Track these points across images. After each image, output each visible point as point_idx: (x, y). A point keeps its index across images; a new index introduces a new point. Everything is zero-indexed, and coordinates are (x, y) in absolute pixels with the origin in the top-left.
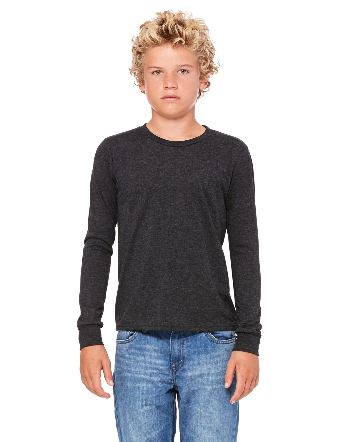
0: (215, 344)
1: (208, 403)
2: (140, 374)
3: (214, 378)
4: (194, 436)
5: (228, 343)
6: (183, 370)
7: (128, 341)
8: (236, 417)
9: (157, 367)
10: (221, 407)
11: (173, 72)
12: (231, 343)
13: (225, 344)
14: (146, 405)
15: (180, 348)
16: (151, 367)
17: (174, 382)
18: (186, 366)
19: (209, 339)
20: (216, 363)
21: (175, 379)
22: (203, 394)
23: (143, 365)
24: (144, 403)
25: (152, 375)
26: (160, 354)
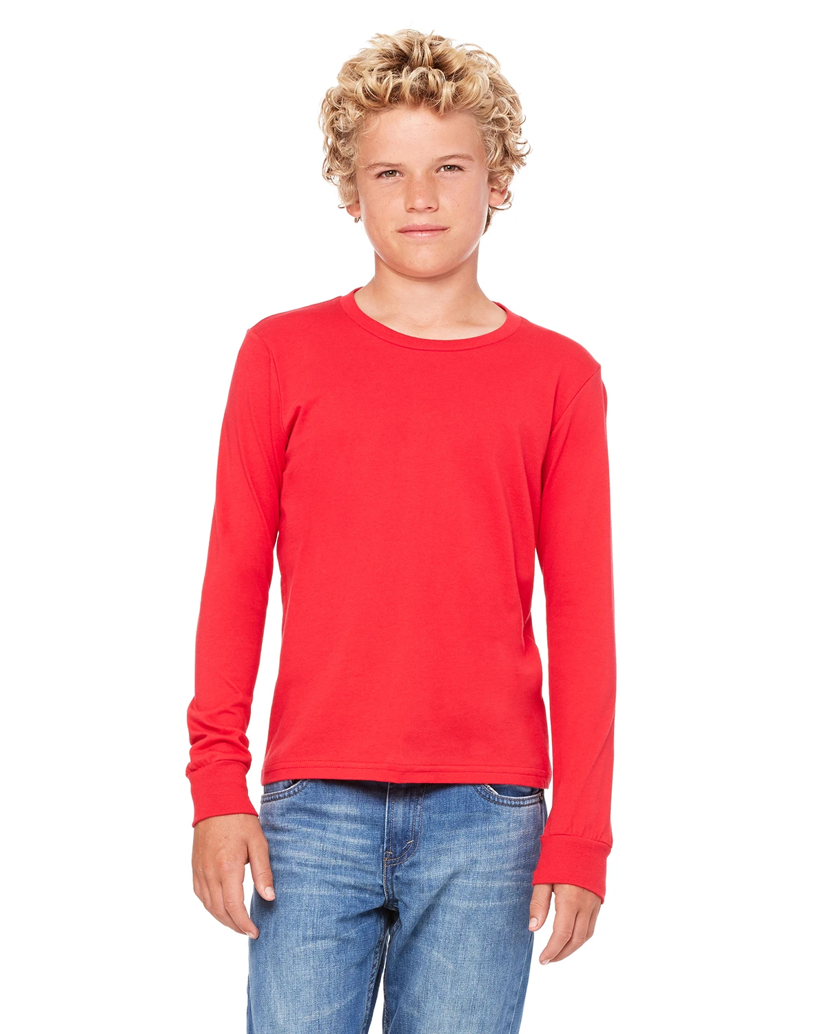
0: (492, 804)
1: (458, 942)
2: (306, 865)
3: (479, 883)
4: (416, 1014)
5: (523, 806)
6: (413, 865)
7: (286, 794)
8: (519, 981)
9: (351, 853)
10: (488, 954)
11: (427, 172)
12: (529, 805)
13: (515, 806)
14: (315, 938)
15: (409, 813)
16: (336, 853)
17: (388, 893)
18: (420, 855)
19: (477, 791)
20: (489, 848)
21: (392, 884)
22: (448, 918)
23: (317, 845)
24: (309, 933)
25: (335, 869)
26: (359, 826)
